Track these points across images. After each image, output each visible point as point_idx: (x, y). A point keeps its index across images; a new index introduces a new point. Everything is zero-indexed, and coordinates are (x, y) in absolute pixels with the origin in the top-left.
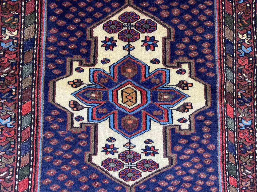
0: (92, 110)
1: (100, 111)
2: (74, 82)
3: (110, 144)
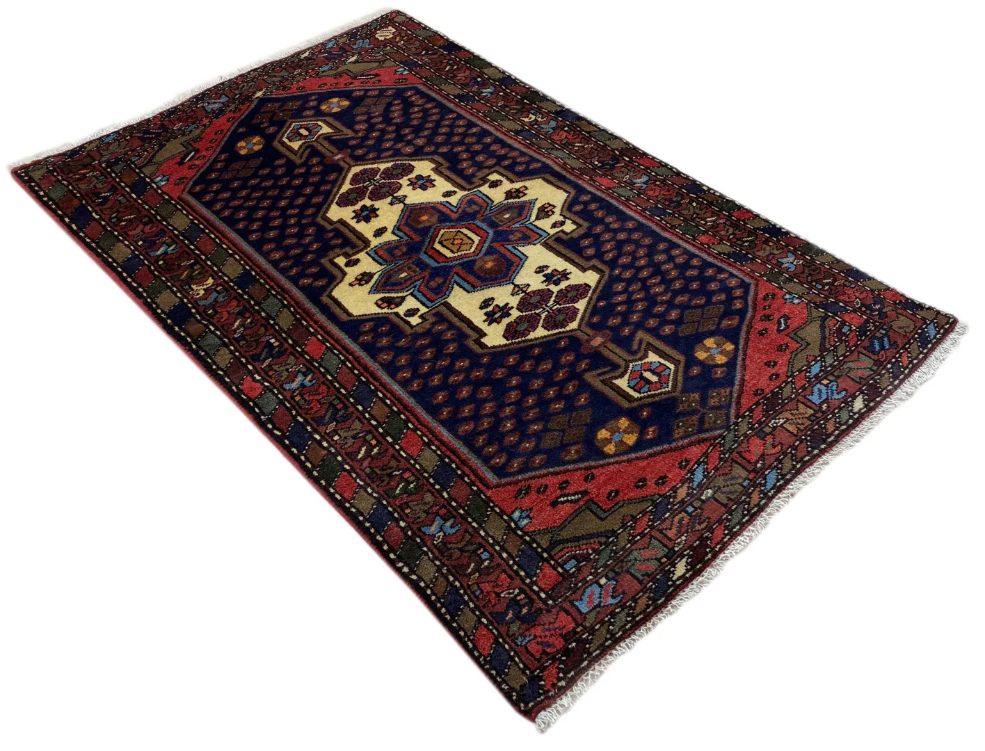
3: (490, 308)
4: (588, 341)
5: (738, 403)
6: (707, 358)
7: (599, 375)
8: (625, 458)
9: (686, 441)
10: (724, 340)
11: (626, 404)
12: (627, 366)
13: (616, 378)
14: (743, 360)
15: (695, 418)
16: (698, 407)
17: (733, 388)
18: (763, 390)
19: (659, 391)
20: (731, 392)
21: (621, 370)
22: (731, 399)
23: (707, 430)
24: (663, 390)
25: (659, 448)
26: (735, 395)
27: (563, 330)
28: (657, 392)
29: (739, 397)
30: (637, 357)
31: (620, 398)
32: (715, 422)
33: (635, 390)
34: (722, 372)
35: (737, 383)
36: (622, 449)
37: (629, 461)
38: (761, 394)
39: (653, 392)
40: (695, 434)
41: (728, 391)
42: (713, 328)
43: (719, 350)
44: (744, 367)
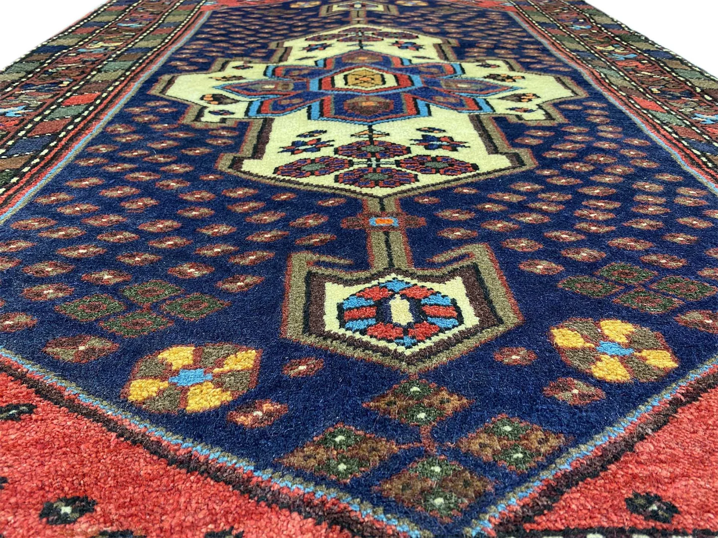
0: (262, 103)
1: (284, 102)
2: (224, 78)
3: (307, 140)
4: (370, 215)
5: (553, 492)
6: (575, 350)
7: (318, 263)
8: (137, 425)
9: (297, 488)
10: (661, 341)
11: (293, 330)
12: (381, 274)
13: (338, 280)
14: (676, 403)
15: (387, 447)
16: (425, 431)
17: (575, 444)
18: (672, 509)
19: (382, 344)
20: (558, 453)
21: (363, 274)
22: (543, 467)
23: (380, 501)
24: (392, 346)
25: (227, 460)
26: (564, 466)
27: (358, 189)
28: (374, 342)
29: (570, 480)
30: (420, 273)
31: (299, 314)
32: (427, 493)
33: (340, 317)
34: (582, 396)
35: (601, 440)
36: (162, 405)
37: (135, 441)
38: (654, 516)
39: (366, 338)
40: (346, 488)
41: (554, 442)
42: (654, 310)
43: (627, 352)
44: (662, 421)
